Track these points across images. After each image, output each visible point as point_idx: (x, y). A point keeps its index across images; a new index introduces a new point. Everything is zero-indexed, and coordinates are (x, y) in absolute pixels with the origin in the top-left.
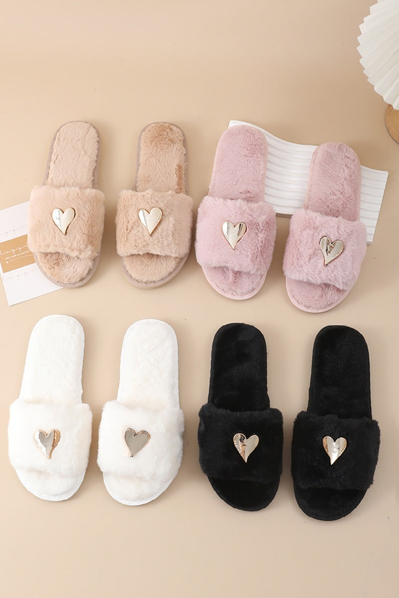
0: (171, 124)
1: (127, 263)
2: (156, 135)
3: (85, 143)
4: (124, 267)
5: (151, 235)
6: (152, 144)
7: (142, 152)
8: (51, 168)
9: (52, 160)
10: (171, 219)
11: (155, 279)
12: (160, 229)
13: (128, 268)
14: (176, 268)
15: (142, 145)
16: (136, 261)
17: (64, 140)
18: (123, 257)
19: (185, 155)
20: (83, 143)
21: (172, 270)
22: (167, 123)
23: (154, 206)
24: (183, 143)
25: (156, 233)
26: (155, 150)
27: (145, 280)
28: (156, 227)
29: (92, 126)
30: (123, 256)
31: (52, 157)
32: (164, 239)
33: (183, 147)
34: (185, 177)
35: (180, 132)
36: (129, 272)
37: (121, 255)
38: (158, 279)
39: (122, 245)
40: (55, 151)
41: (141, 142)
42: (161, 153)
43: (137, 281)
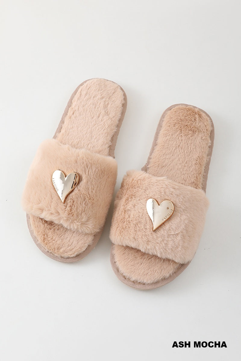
0: (202, 111)
1: (117, 253)
2: (183, 118)
3: (108, 104)
4: (113, 257)
5: (155, 231)
6: (174, 126)
7: (162, 132)
8: (65, 123)
9: (68, 114)
10: (184, 217)
11: (145, 281)
12: (167, 226)
13: (117, 259)
14: (173, 274)
15: (164, 124)
16: (129, 254)
17: (86, 95)
18: (114, 244)
19: (209, 147)
20: (107, 103)
21: (168, 275)
22: (197, 108)
23: (167, 198)
24: (211, 134)
25: (162, 230)
26: (178, 133)
27: (133, 279)
28: (163, 223)
29: (119, 87)
30: (116, 243)
31: (69, 111)
32: (170, 239)
33: (209, 139)
34: (205, 172)
35: (209, 121)
36: (116, 263)
37: (113, 242)
38: (149, 282)
39: (118, 232)
40: (73, 106)
41: (163, 121)
42: (183, 138)
43: (124, 277)
